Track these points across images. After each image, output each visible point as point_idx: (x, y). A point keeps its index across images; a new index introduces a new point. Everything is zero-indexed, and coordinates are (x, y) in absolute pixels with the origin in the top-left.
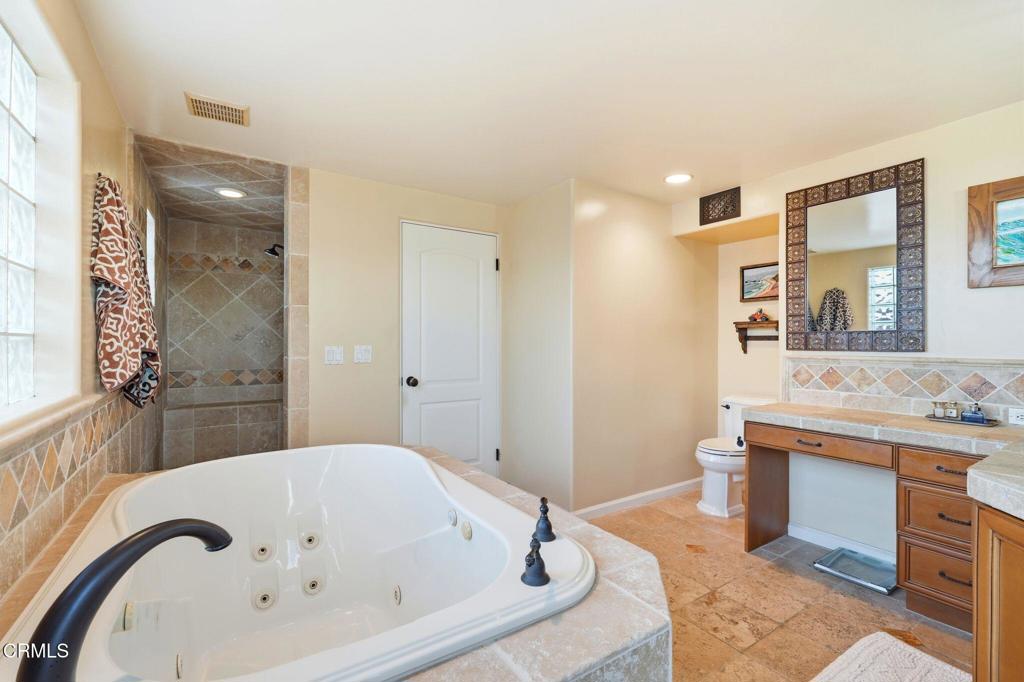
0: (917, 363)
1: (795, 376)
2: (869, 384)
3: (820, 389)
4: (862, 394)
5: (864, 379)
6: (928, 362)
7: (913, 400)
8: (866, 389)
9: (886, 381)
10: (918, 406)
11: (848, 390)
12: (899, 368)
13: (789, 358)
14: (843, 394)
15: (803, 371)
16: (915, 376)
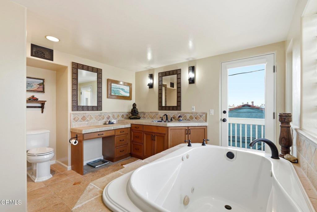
0: (101, 113)
1: (74, 119)
2: (92, 119)
3: (81, 122)
4: (91, 121)
5: (91, 118)
6: (102, 113)
7: (100, 121)
8: (92, 120)
9: (95, 118)
10: (101, 123)
11: (88, 121)
12: (97, 115)
13: (73, 114)
14: (87, 122)
15: (76, 117)
16: (100, 116)
